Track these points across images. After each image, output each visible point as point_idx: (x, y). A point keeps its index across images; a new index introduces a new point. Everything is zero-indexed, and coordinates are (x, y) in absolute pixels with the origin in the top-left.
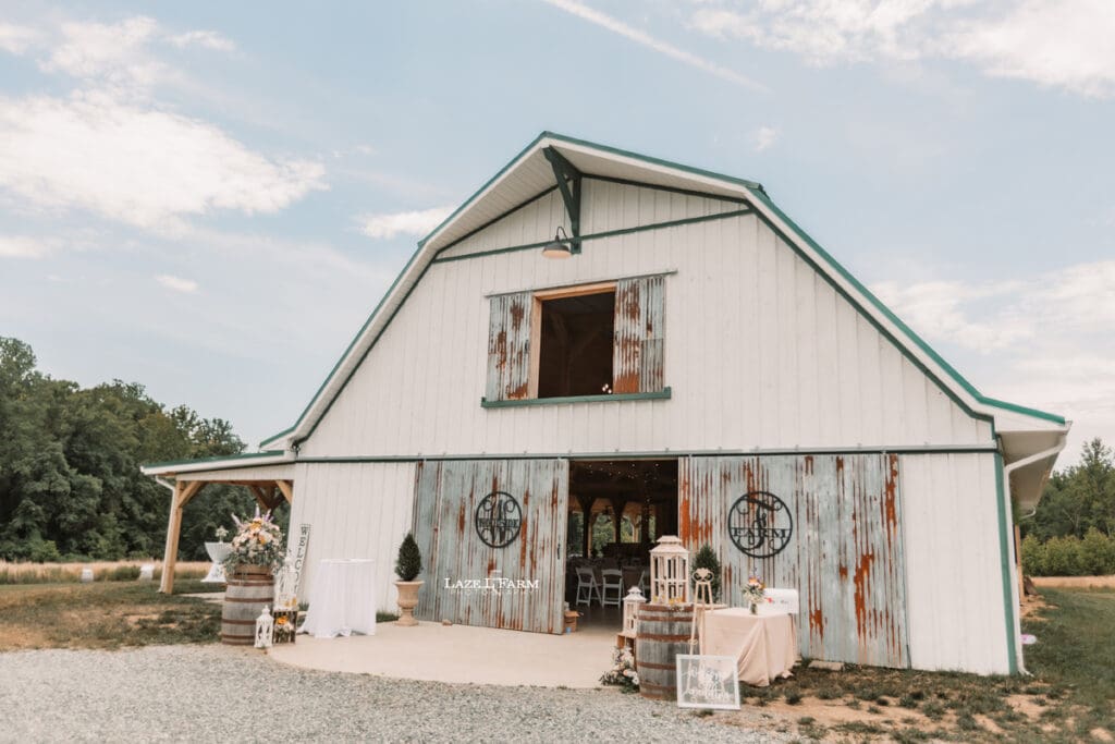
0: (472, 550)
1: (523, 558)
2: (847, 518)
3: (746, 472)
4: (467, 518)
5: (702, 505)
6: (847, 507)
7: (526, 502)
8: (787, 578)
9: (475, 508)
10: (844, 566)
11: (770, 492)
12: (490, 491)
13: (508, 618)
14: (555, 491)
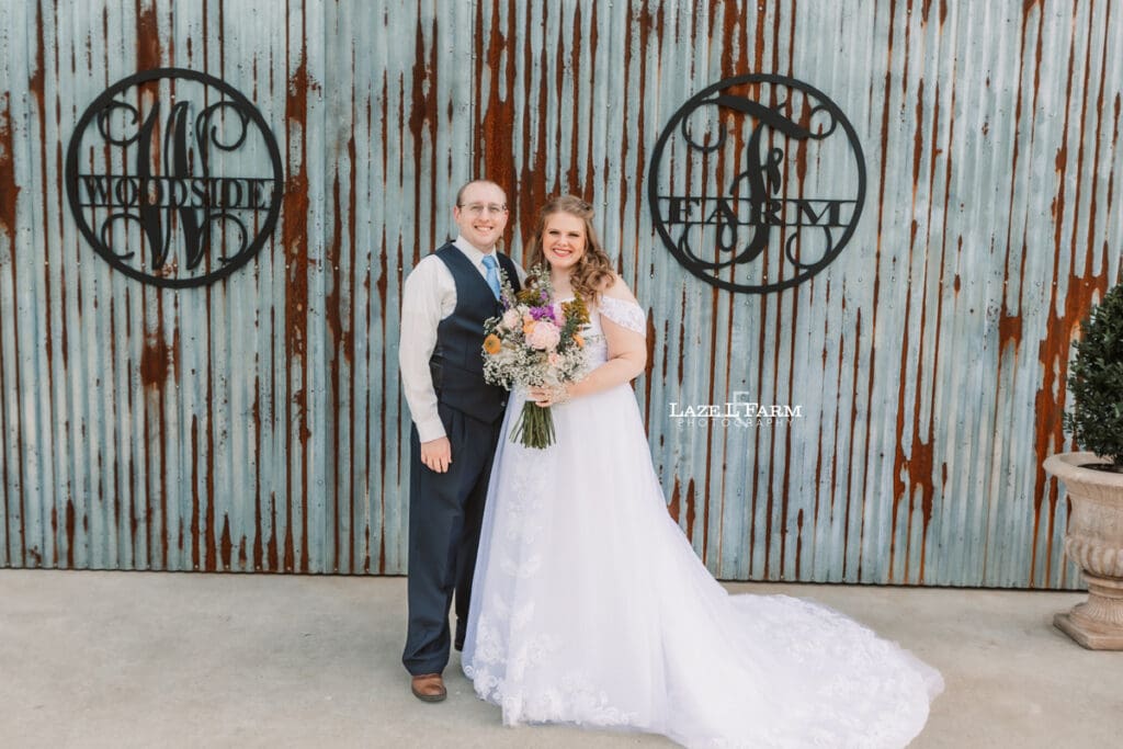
0: (57, 295)
1: (297, 318)
2: (1039, 163)
3: (722, 7)
4: (25, 173)
5: (560, 117)
6: (1044, 130)
7: (296, 109)
8: (834, 354)
9: (60, 133)
11: (801, 75)
12: (124, 65)
13: (242, 529)
14: (425, 68)
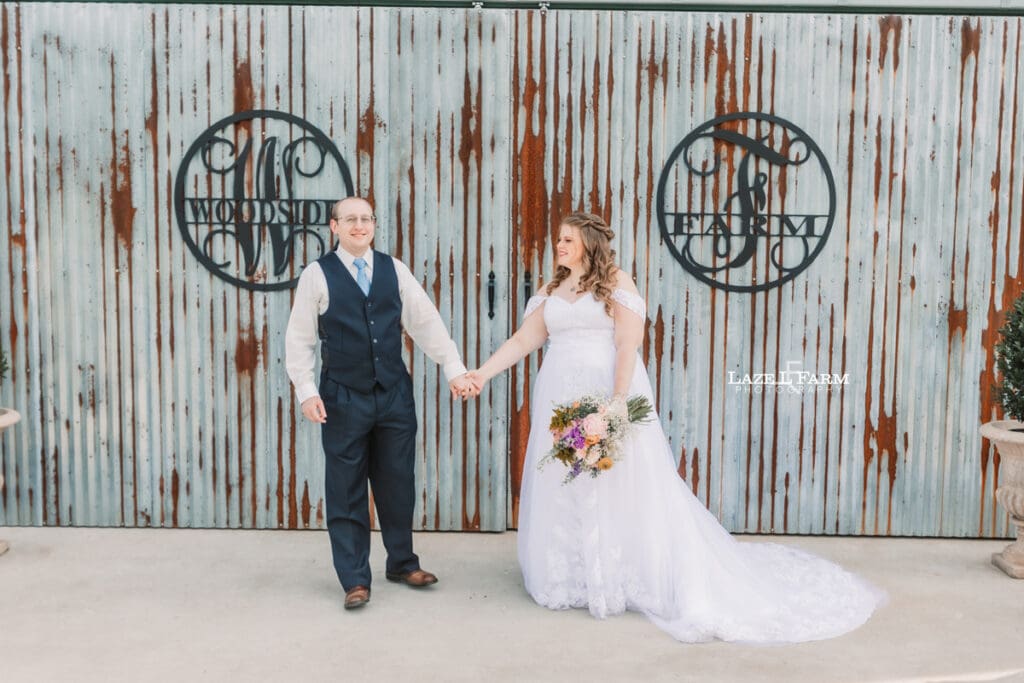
0: (167, 299)
2: (978, 184)
3: (715, 58)
4: (141, 197)
6: (981, 156)
7: (365, 143)
8: (811, 343)
9: (171, 163)
10: (959, 306)
11: (780, 113)
12: (225, 108)
14: (471, 110)
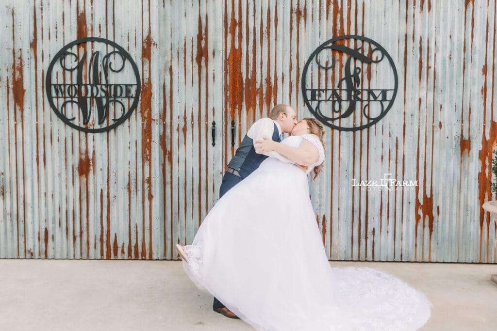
0: (42, 137)
1: (147, 146)
2: (474, 71)
3: (332, 7)
4: (28, 83)
5: (262, 55)
6: (476, 57)
7: (146, 54)
8: (386, 157)
9: (44, 66)
10: (466, 137)
11: (367, 35)
12: (72, 37)
13: (123, 240)
14: (202, 35)
